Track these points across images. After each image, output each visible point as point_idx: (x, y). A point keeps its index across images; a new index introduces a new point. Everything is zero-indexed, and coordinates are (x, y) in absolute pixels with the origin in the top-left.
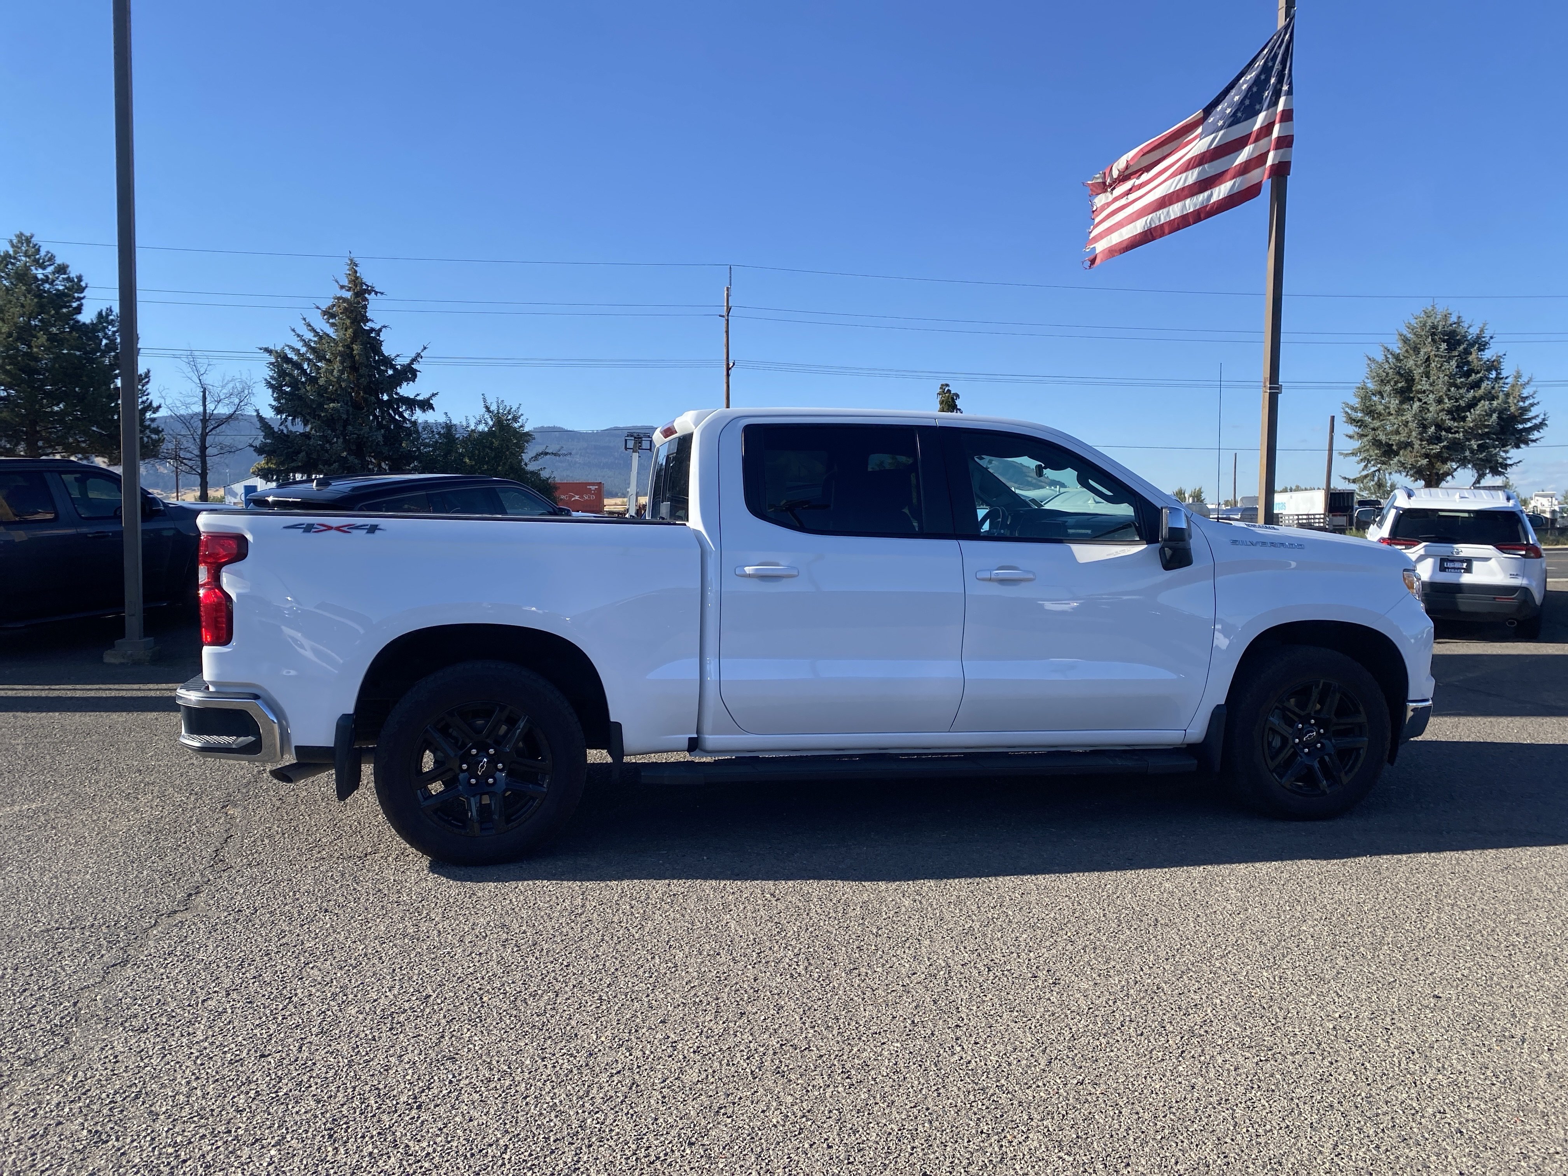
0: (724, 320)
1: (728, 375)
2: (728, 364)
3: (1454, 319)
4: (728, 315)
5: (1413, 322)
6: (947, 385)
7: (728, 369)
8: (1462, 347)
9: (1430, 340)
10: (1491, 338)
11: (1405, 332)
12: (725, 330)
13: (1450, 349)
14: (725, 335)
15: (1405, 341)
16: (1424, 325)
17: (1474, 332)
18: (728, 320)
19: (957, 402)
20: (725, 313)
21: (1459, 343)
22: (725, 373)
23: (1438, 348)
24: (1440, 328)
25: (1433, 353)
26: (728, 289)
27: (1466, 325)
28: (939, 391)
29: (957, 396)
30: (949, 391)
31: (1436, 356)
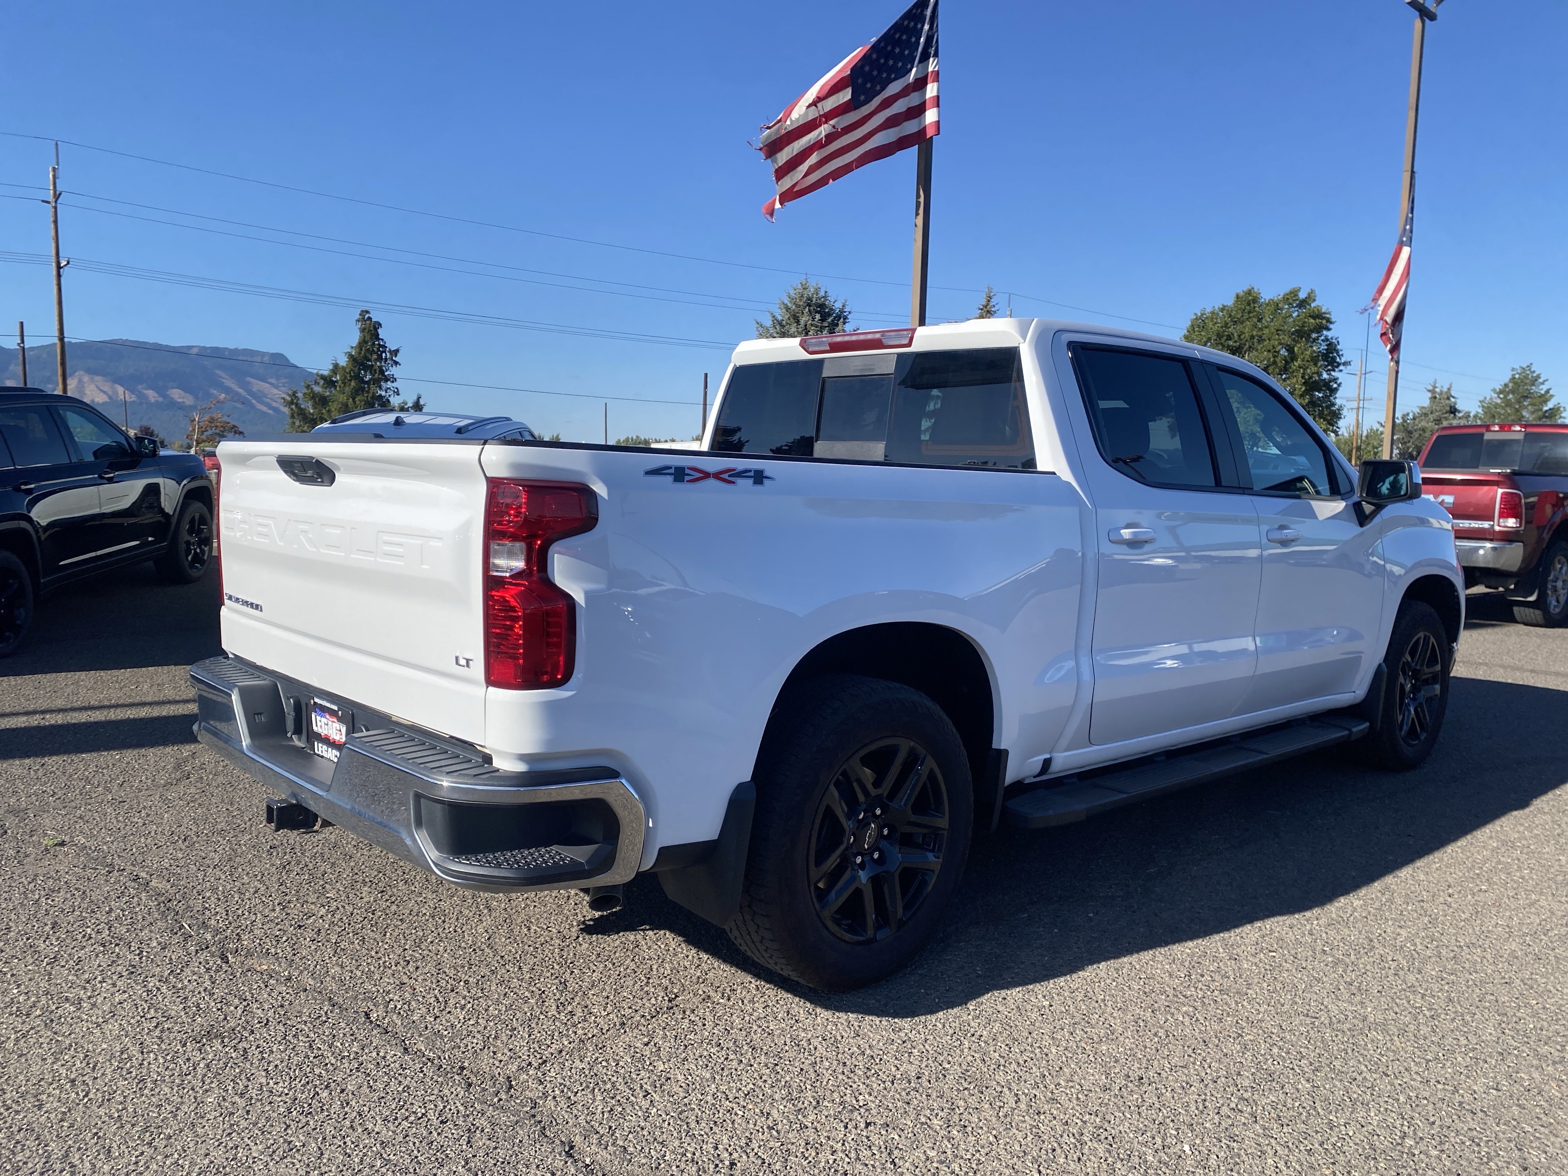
0: (49, 208)
1: (59, 276)
2: (58, 263)
3: (822, 294)
4: (56, 202)
5: (792, 292)
6: (367, 312)
7: (59, 267)
8: (830, 320)
9: (807, 310)
10: (850, 313)
11: (786, 302)
12: (52, 219)
13: (823, 320)
14: (52, 226)
15: (788, 309)
16: (802, 296)
17: (838, 306)
18: (55, 208)
19: (380, 331)
20: (51, 199)
21: (829, 315)
22: (54, 272)
23: (813, 319)
24: (814, 300)
25: (810, 322)
26: (54, 169)
27: (833, 300)
28: (358, 317)
29: (380, 325)
30: (370, 319)
31: (812, 325)
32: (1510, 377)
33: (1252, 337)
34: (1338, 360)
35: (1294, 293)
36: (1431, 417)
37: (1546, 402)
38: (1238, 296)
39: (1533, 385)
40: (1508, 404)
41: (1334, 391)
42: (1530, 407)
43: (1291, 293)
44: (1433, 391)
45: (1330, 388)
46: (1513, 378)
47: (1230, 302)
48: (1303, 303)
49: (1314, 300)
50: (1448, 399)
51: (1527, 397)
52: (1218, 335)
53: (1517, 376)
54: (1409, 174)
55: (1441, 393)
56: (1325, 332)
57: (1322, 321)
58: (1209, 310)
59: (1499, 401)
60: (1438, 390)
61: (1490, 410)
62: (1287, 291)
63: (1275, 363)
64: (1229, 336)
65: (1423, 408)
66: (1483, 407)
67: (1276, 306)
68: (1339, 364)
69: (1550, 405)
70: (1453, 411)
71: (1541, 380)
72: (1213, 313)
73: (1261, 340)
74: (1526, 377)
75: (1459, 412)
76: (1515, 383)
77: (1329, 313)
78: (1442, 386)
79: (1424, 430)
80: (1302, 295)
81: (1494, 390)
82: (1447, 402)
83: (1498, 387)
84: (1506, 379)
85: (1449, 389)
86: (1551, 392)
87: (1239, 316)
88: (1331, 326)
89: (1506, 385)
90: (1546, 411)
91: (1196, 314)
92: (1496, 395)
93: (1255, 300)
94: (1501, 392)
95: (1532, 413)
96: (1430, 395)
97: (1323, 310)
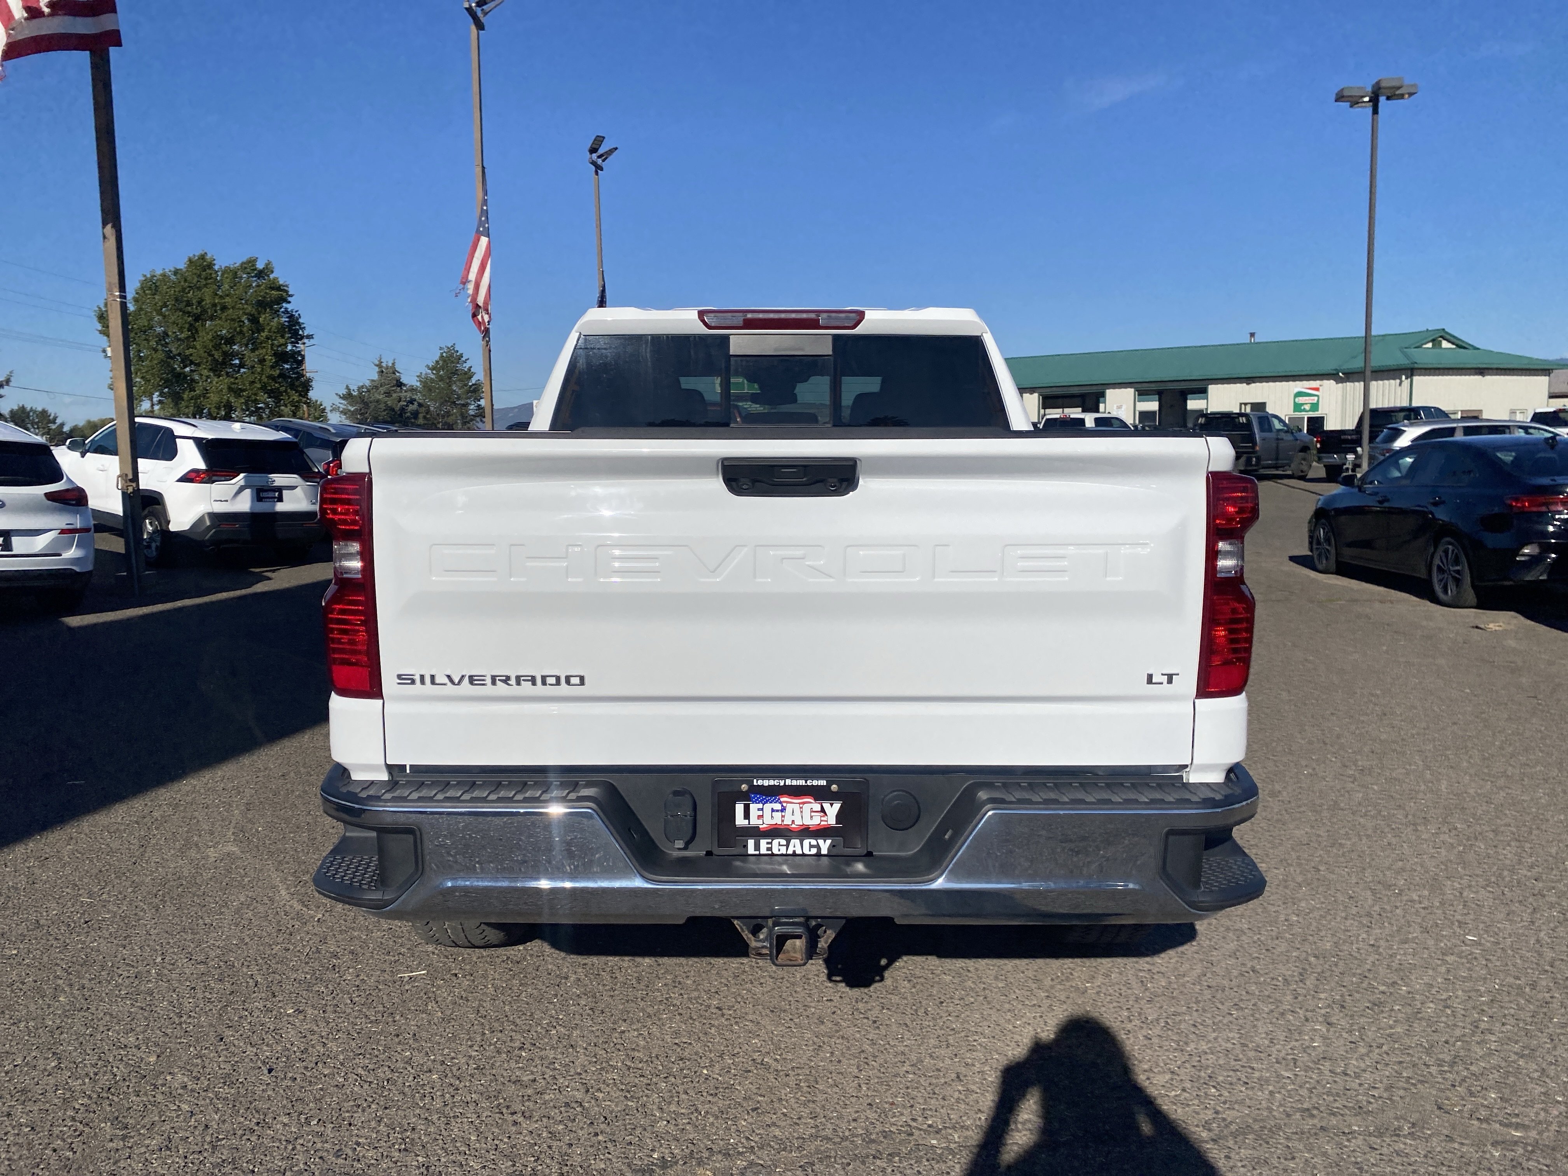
32: (439, 355)
33: (215, 305)
34: (301, 332)
35: (252, 262)
36: (382, 390)
37: (470, 378)
38: (190, 260)
39: (458, 363)
40: (441, 379)
41: (301, 363)
42: (458, 383)
43: (250, 262)
44: (379, 365)
45: (297, 359)
46: (442, 356)
47: (182, 265)
48: (261, 274)
49: (272, 272)
50: (394, 373)
51: (455, 374)
52: (177, 300)
53: (444, 354)
54: (480, 169)
55: (387, 368)
56: (284, 305)
57: (281, 294)
58: (159, 272)
59: (433, 376)
60: (384, 365)
61: (427, 384)
62: (245, 259)
63: (241, 332)
64: (188, 301)
65: (373, 381)
66: (420, 381)
67: (233, 274)
68: (302, 337)
69: (473, 380)
70: (400, 384)
71: (463, 359)
72: (164, 275)
73: (224, 308)
74: (452, 356)
75: (405, 385)
76: (445, 361)
77: (287, 286)
78: (387, 361)
79: (378, 401)
80: (260, 265)
81: (428, 366)
82: (393, 376)
83: (431, 364)
84: (437, 358)
85: (394, 364)
86: (472, 370)
87: (195, 281)
88: (289, 299)
89: (437, 362)
90: (471, 386)
91: (145, 276)
92: (430, 371)
93: (210, 266)
94: (433, 369)
95: (462, 388)
96: (377, 369)
97: (281, 283)
